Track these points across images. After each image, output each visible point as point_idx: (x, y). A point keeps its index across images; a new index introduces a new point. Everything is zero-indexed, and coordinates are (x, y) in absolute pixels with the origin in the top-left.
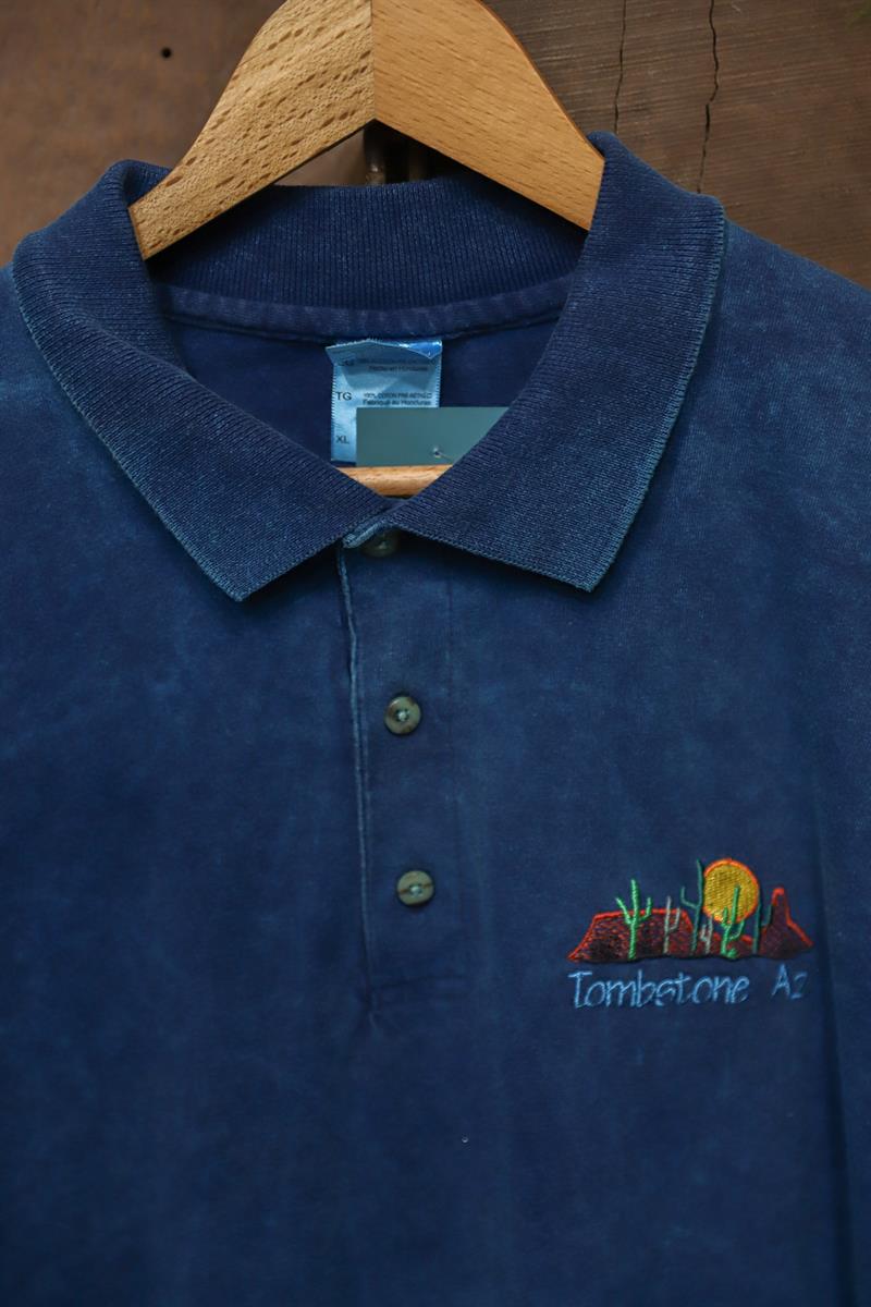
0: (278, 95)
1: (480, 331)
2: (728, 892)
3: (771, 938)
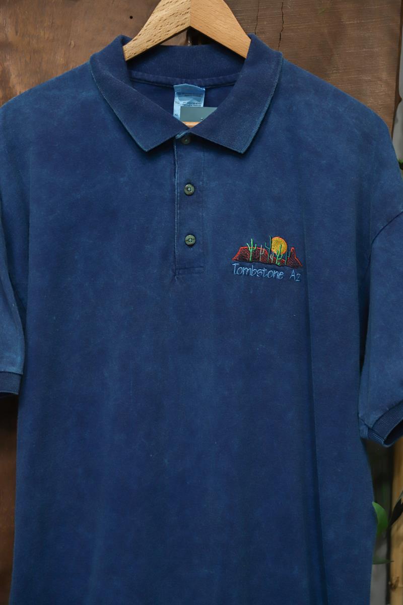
0: (164, 18)
1: (215, 86)
2: (278, 246)
3: (290, 261)
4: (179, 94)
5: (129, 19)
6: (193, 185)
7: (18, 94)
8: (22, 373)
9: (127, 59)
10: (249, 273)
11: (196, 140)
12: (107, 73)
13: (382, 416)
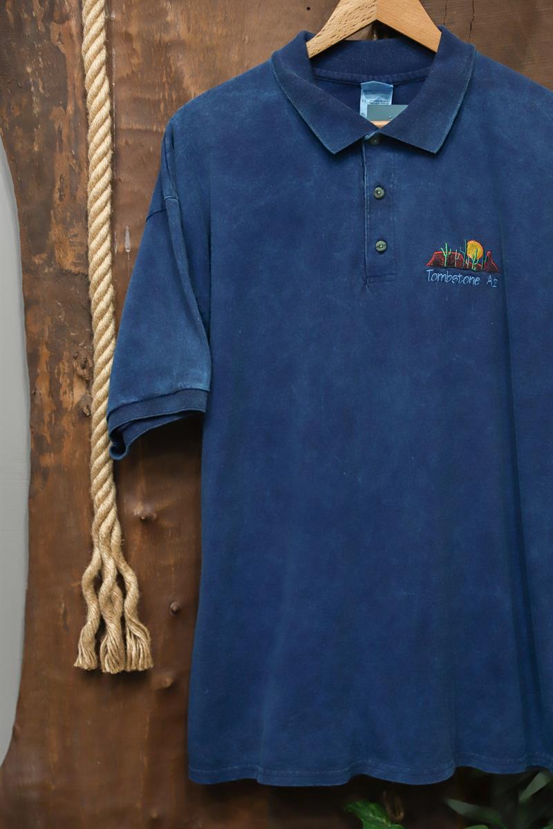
0: (350, 12)
1: (404, 83)
2: (474, 250)
3: (487, 266)
4: (366, 92)
5: (307, 11)
6: (383, 188)
7: (193, 99)
8: (209, 390)
9: (310, 57)
10: (444, 279)
11: (386, 140)
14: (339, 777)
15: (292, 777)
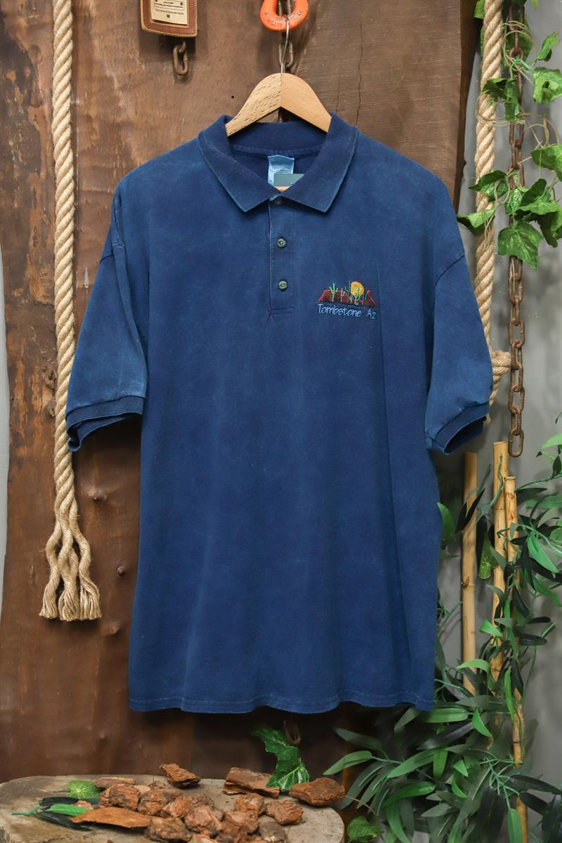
0: (260, 101)
1: (303, 156)
2: (357, 289)
4: (273, 163)
5: (232, 100)
6: (285, 239)
7: (138, 166)
8: (145, 397)
9: (229, 135)
10: (332, 312)
11: (287, 202)
12: (213, 147)
13: (442, 428)
14: (244, 707)
15: (206, 706)
